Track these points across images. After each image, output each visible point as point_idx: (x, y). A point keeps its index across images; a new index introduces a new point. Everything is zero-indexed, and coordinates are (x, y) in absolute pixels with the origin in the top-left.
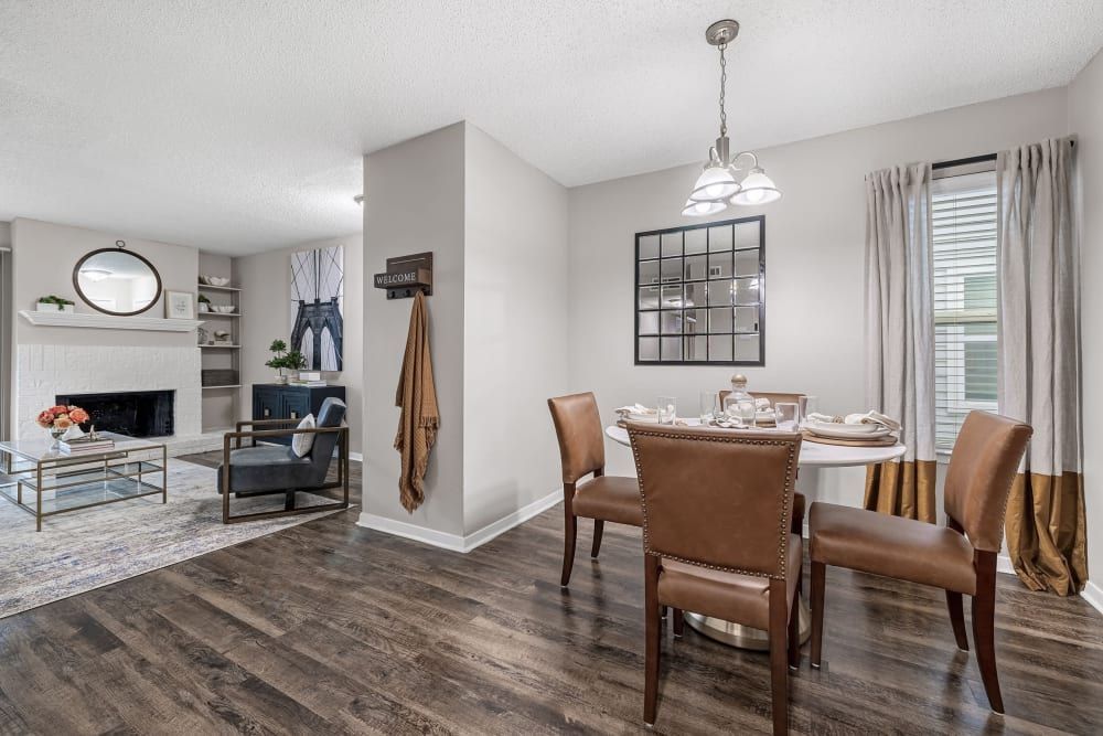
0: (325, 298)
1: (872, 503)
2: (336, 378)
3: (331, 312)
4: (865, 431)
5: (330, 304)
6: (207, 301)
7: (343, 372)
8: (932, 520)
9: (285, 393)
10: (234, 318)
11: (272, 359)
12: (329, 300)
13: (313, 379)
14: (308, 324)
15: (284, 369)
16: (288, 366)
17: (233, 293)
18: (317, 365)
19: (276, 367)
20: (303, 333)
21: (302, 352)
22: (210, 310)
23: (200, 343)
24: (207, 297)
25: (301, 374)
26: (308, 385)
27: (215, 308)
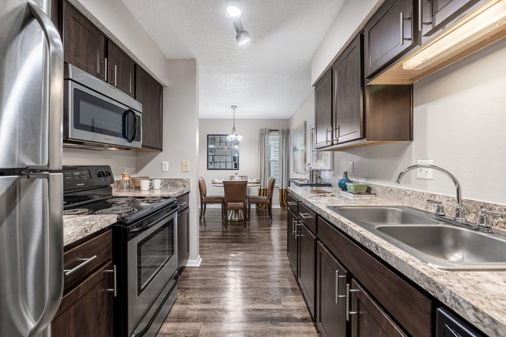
1: (260, 195)
4: (256, 181)
8: (266, 196)
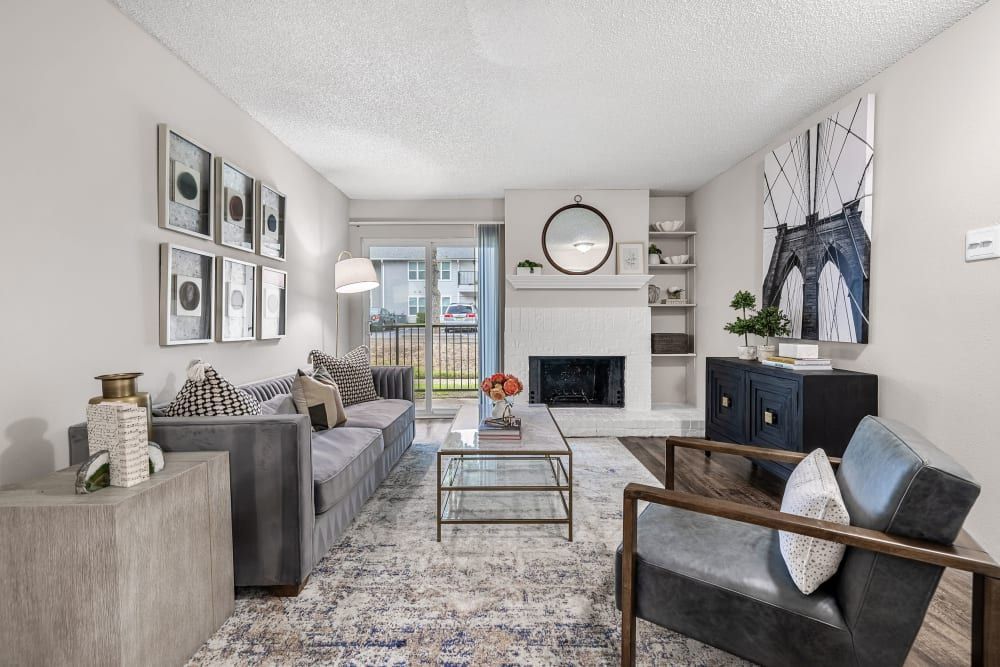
0: (829, 207)
2: (854, 356)
3: (844, 232)
5: (841, 216)
6: (659, 252)
7: (869, 347)
9: (754, 377)
10: (687, 270)
11: (734, 321)
12: (837, 209)
13: (804, 357)
14: (794, 261)
15: (751, 336)
16: (760, 333)
17: (686, 238)
18: (810, 330)
19: (740, 333)
20: (784, 278)
21: (783, 307)
22: (662, 262)
23: (650, 302)
24: (658, 247)
25: (782, 346)
26: (796, 367)
27: (667, 259)
